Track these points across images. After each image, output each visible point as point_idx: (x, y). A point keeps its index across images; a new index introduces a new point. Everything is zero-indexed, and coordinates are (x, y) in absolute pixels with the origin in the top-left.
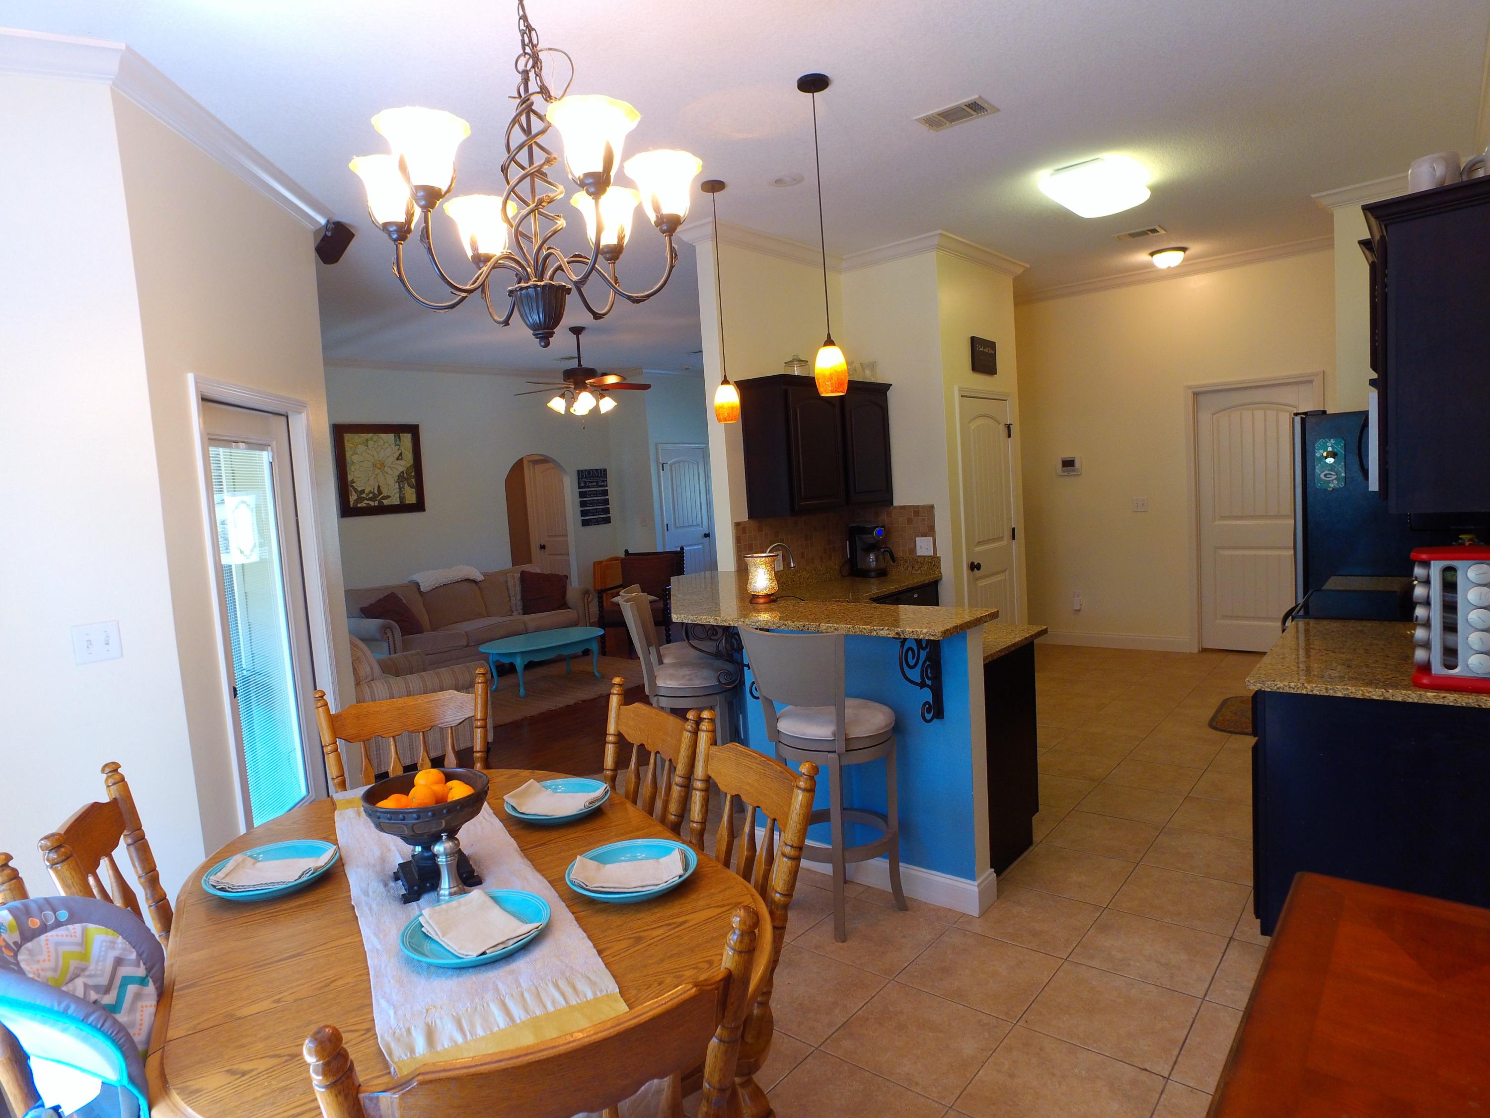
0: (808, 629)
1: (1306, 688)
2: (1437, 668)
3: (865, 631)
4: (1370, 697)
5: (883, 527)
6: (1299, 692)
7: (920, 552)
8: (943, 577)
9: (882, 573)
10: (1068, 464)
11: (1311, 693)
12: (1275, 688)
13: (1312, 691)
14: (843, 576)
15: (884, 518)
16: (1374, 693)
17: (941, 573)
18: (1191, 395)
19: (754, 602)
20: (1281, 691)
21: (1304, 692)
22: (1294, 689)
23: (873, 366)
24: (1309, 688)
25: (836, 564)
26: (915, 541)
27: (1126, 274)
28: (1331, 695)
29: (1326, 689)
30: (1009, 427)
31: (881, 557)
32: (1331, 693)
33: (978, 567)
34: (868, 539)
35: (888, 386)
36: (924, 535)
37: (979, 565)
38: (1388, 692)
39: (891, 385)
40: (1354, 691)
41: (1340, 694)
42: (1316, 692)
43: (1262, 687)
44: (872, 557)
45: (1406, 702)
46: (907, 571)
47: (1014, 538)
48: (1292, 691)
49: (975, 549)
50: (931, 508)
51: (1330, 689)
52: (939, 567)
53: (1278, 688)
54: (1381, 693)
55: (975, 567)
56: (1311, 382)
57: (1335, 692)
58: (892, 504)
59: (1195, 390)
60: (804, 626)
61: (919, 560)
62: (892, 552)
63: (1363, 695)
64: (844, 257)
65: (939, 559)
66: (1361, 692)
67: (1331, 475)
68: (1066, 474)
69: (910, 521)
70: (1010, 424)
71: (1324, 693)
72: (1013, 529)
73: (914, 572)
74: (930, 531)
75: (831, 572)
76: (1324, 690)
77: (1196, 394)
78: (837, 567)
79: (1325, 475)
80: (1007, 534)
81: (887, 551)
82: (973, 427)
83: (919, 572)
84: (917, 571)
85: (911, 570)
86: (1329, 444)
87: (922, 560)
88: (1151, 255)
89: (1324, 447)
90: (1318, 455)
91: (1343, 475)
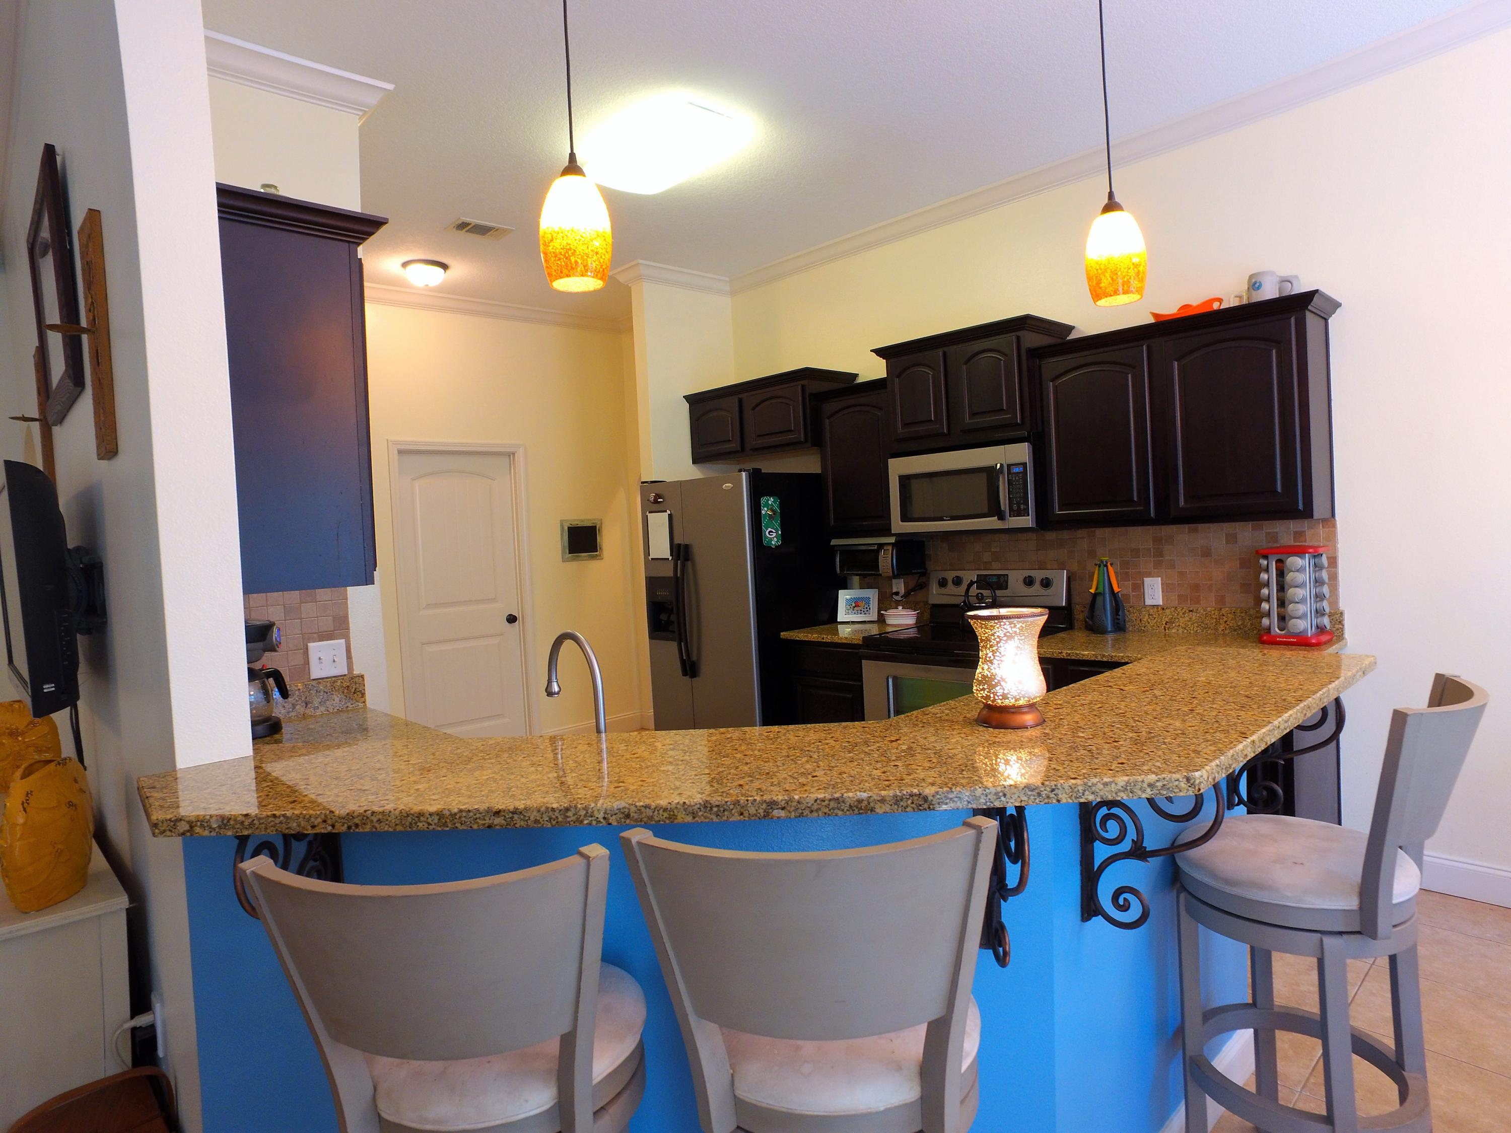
7: (316, 672)
18: (395, 453)
26: (307, 653)
36: (325, 637)
52: (363, 695)
59: (400, 447)
61: (319, 687)
62: (281, 678)
65: (360, 678)
67: (772, 532)
69: (292, 613)
73: (309, 712)
74: (339, 629)
79: (769, 533)
81: (268, 677)
83: (322, 709)
84: (316, 708)
85: (303, 710)
86: (770, 502)
87: (329, 685)
88: (405, 264)
89: (767, 505)
90: (763, 512)
91: (780, 532)
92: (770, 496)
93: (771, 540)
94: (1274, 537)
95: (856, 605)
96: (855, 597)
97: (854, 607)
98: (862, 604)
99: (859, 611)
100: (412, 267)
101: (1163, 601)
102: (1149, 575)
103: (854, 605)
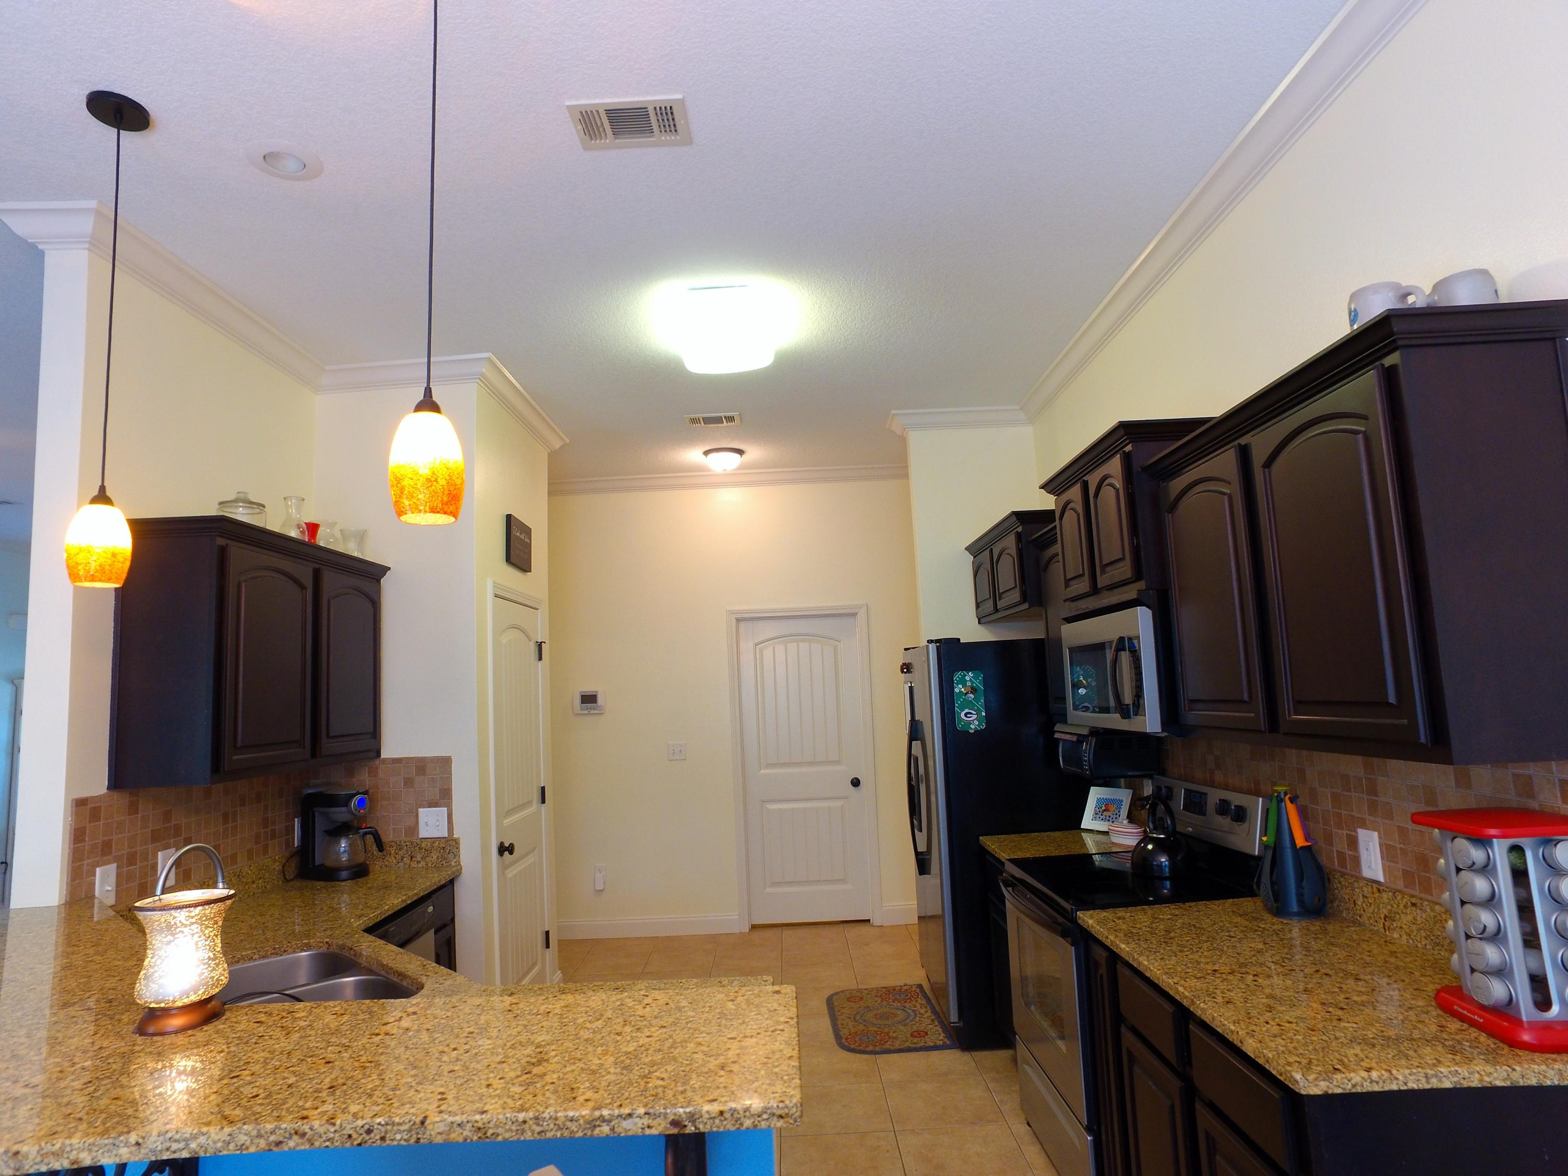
0: (383, 1139)
1: (1397, 1079)
2: (1526, 1010)
3: (573, 1126)
4: (1491, 1083)
5: (366, 793)
6: (1386, 1089)
7: (424, 832)
8: (463, 871)
9: (360, 871)
10: (589, 699)
11: (1405, 1088)
12: (1349, 1087)
13: (1406, 1084)
14: (287, 881)
15: (363, 778)
16: (1495, 1074)
17: (460, 864)
18: (734, 621)
19: (151, 1030)
20: (1359, 1089)
21: (1394, 1087)
22: (1377, 1083)
23: (361, 536)
24: (1400, 1077)
25: (275, 861)
26: (417, 816)
27: (679, 474)
28: (1435, 1087)
29: (1426, 1076)
30: (540, 646)
31: (359, 842)
32: (1435, 1083)
33: (510, 849)
34: (340, 814)
35: (384, 570)
36: (433, 804)
37: (512, 846)
38: (1514, 1070)
39: (389, 569)
40: (1467, 1074)
41: (1447, 1084)
42: (1412, 1085)
43: (1328, 1087)
44: (343, 844)
45: (1543, 1086)
46: (401, 864)
47: (543, 801)
48: (1376, 1088)
49: (505, 822)
50: (445, 762)
51: (1432, 1075)
52: (457, 855)
53: (1354, 1086)
54: (1505, 1074)
55: (507, 849)
56: (854, 615)
57: (1440, 1081)
58: (378, 754)
59: (739, 616)
60: (369, 1131)
61: (423, 845)
62: (378, 835)
63: (1481, 1081)
64: (327, 368)
65: (457, 841)
66: (1477, 1075)
67: (971, 714)
68: (586, 712)
69: (409, 782)
70: (541, 643)
71: (1424, 1085)
72: (543, 789)
73: (414, 865)
74: (443, 798)
75: (267, 875)
76: (1424, 1080)
77: (738, 620)
78: (277, 866)
79: (966, 715)
80: (536, 796)
81: (366, 834)
82: (504, 642)
83: (423, 864)
84: (418, 862)
85: (408, 862)
86: (967, 678)
87: (429, 844)
88: (706, 453)
89: (962, 681)
90: (956, 690)
91: (984, 714)
92: (968, 670)
93: (970, 723)
94: (1527, 787)
95: (1105, 809)
96: (1107, 797)
97: (1104, 811)
98: (1113, 808)
99: (1107, 818)
100: (713, 456)
101: (1384, 874)
102: (1364, 826)
103: (1104, 808)
